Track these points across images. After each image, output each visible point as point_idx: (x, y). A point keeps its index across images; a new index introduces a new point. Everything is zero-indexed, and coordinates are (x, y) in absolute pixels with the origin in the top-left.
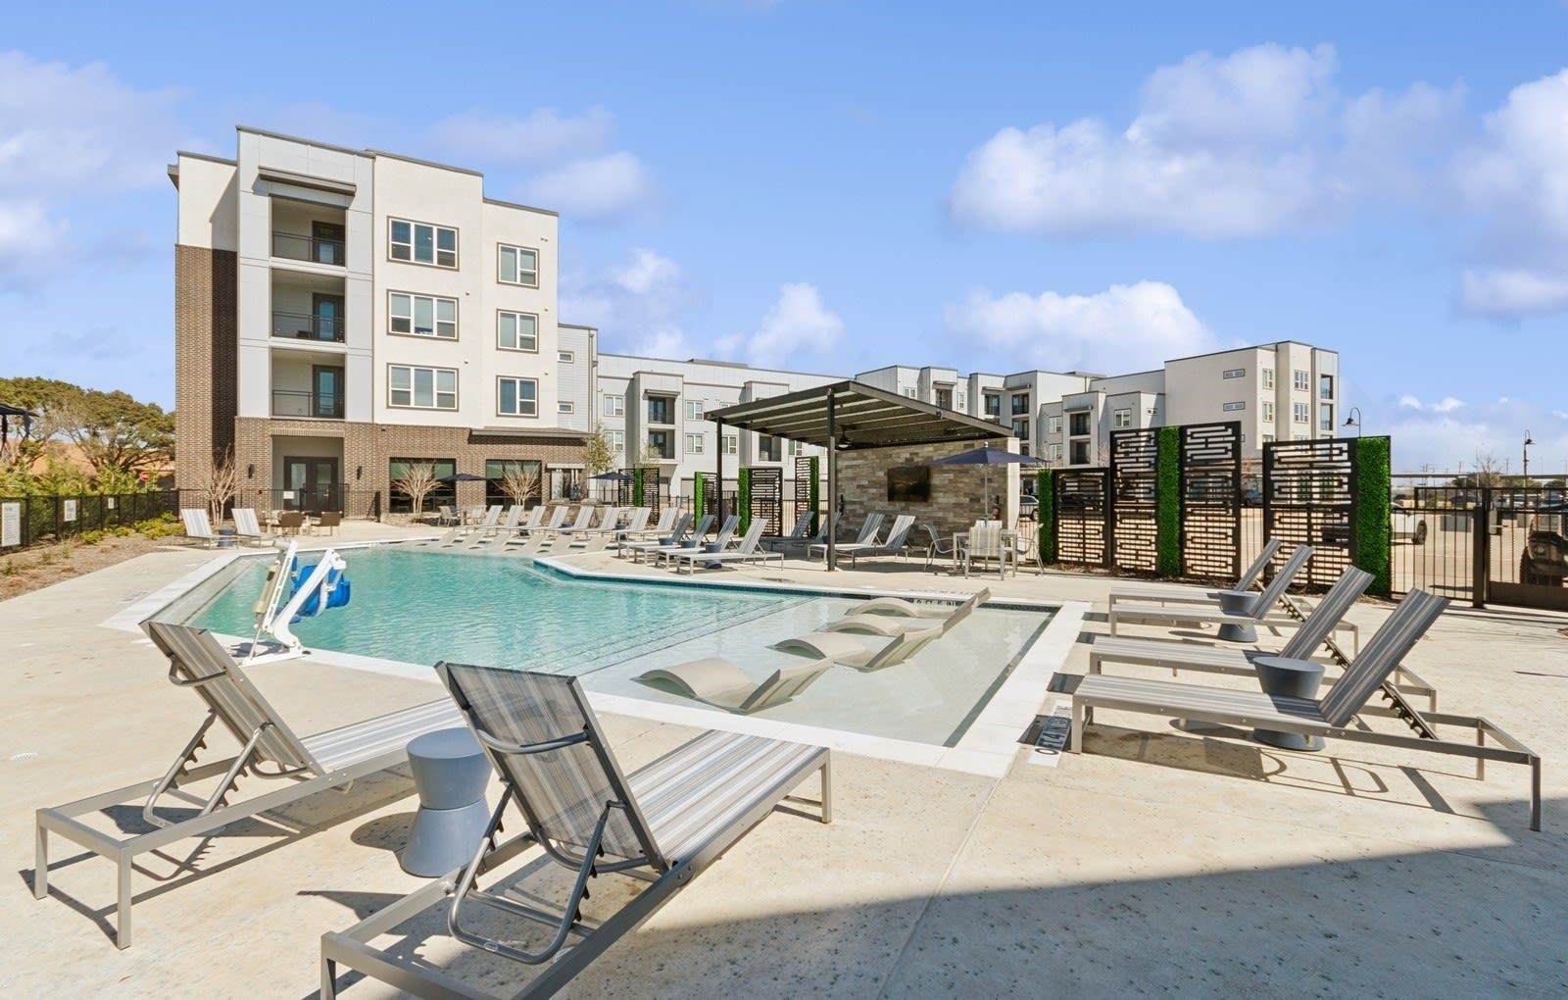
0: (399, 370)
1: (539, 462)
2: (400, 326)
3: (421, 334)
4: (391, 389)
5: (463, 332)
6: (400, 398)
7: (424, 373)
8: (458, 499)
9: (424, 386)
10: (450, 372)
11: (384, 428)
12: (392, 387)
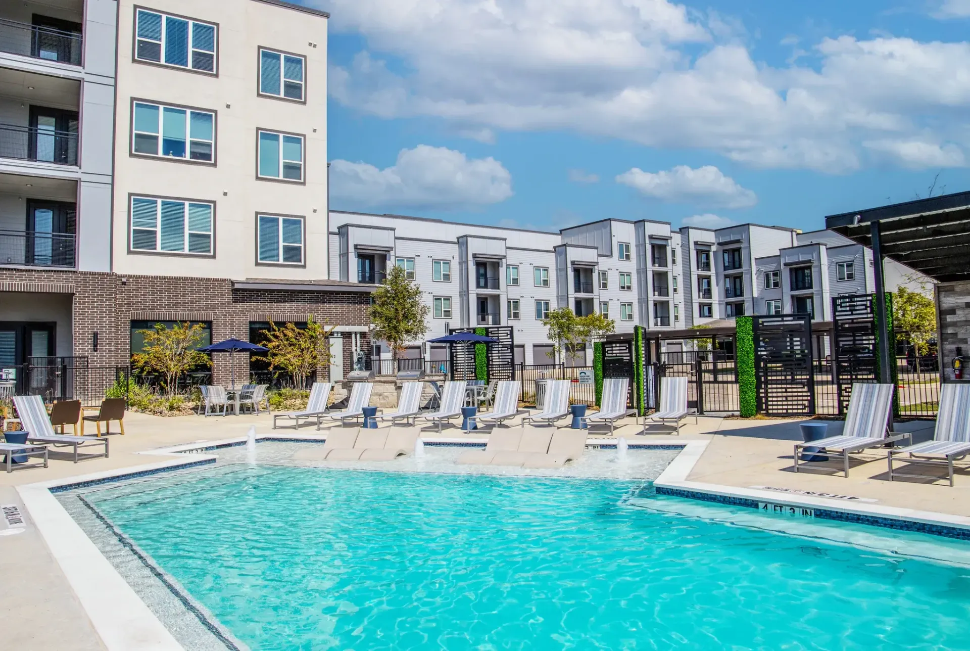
0: (143, 202)
2: (145, 145)
3: (171, 156)
4: (132, 228)
5: (222, 154)
6: (144, 240)
7: (173, 208)
8: (215, 375)
10: (206, 206)
11: (124, 280)
12: (134, 226)
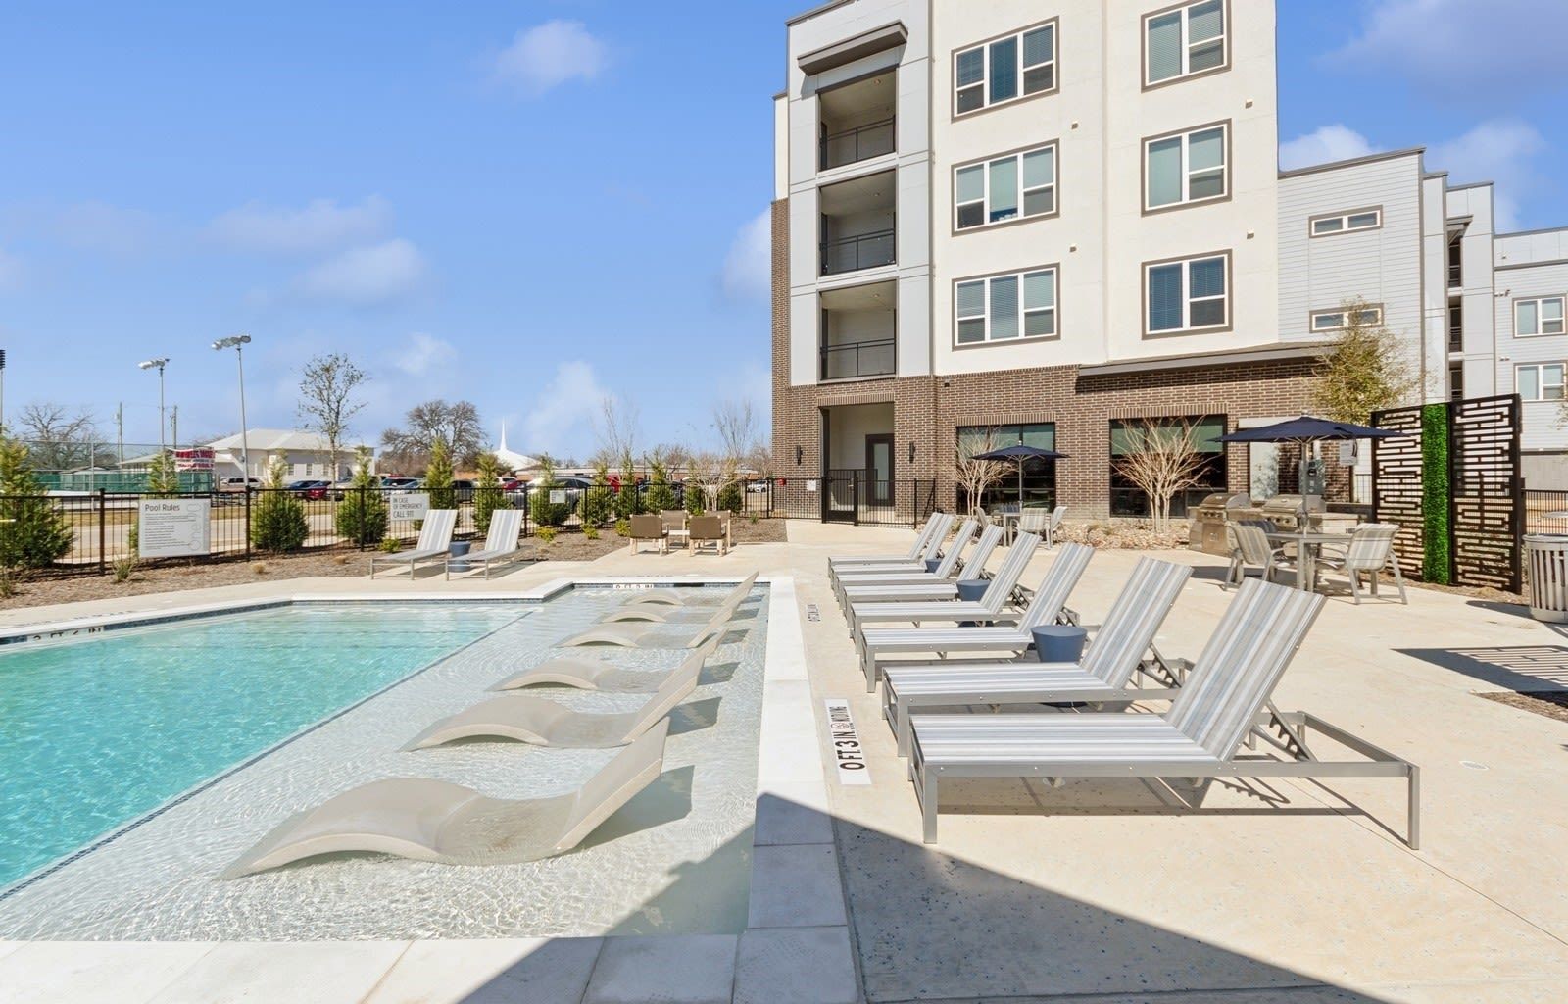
0: (968, 288)
1: (1221, 419)
2: (970, 217)
3: (1001, 221)
4: (957, 319)
5: (1067, 200)
6: (970, 332)
7: (1005, 285)
8: (1059, 492)
9: (1005, 305)
10: (1046, 272)
11: (947, 381)
12: (959, 317)
